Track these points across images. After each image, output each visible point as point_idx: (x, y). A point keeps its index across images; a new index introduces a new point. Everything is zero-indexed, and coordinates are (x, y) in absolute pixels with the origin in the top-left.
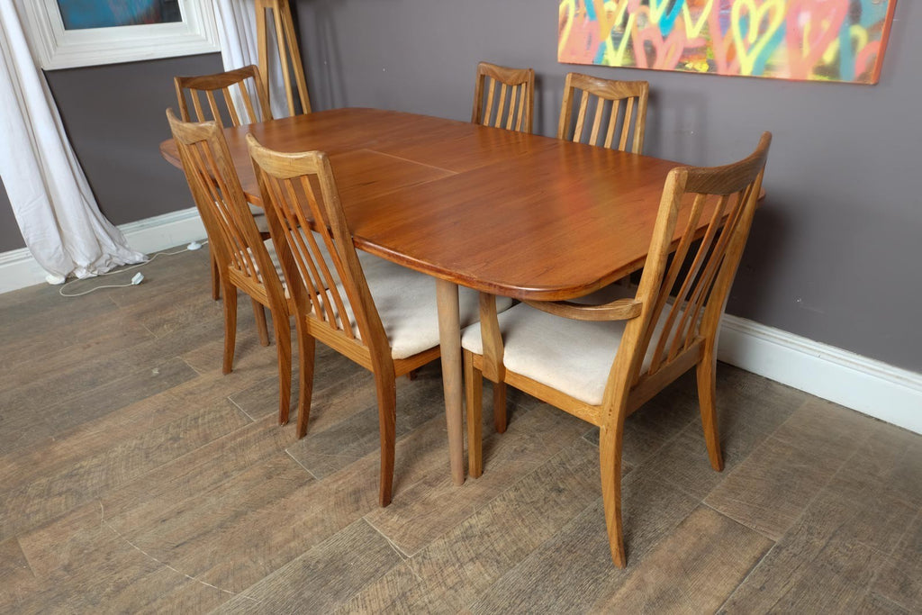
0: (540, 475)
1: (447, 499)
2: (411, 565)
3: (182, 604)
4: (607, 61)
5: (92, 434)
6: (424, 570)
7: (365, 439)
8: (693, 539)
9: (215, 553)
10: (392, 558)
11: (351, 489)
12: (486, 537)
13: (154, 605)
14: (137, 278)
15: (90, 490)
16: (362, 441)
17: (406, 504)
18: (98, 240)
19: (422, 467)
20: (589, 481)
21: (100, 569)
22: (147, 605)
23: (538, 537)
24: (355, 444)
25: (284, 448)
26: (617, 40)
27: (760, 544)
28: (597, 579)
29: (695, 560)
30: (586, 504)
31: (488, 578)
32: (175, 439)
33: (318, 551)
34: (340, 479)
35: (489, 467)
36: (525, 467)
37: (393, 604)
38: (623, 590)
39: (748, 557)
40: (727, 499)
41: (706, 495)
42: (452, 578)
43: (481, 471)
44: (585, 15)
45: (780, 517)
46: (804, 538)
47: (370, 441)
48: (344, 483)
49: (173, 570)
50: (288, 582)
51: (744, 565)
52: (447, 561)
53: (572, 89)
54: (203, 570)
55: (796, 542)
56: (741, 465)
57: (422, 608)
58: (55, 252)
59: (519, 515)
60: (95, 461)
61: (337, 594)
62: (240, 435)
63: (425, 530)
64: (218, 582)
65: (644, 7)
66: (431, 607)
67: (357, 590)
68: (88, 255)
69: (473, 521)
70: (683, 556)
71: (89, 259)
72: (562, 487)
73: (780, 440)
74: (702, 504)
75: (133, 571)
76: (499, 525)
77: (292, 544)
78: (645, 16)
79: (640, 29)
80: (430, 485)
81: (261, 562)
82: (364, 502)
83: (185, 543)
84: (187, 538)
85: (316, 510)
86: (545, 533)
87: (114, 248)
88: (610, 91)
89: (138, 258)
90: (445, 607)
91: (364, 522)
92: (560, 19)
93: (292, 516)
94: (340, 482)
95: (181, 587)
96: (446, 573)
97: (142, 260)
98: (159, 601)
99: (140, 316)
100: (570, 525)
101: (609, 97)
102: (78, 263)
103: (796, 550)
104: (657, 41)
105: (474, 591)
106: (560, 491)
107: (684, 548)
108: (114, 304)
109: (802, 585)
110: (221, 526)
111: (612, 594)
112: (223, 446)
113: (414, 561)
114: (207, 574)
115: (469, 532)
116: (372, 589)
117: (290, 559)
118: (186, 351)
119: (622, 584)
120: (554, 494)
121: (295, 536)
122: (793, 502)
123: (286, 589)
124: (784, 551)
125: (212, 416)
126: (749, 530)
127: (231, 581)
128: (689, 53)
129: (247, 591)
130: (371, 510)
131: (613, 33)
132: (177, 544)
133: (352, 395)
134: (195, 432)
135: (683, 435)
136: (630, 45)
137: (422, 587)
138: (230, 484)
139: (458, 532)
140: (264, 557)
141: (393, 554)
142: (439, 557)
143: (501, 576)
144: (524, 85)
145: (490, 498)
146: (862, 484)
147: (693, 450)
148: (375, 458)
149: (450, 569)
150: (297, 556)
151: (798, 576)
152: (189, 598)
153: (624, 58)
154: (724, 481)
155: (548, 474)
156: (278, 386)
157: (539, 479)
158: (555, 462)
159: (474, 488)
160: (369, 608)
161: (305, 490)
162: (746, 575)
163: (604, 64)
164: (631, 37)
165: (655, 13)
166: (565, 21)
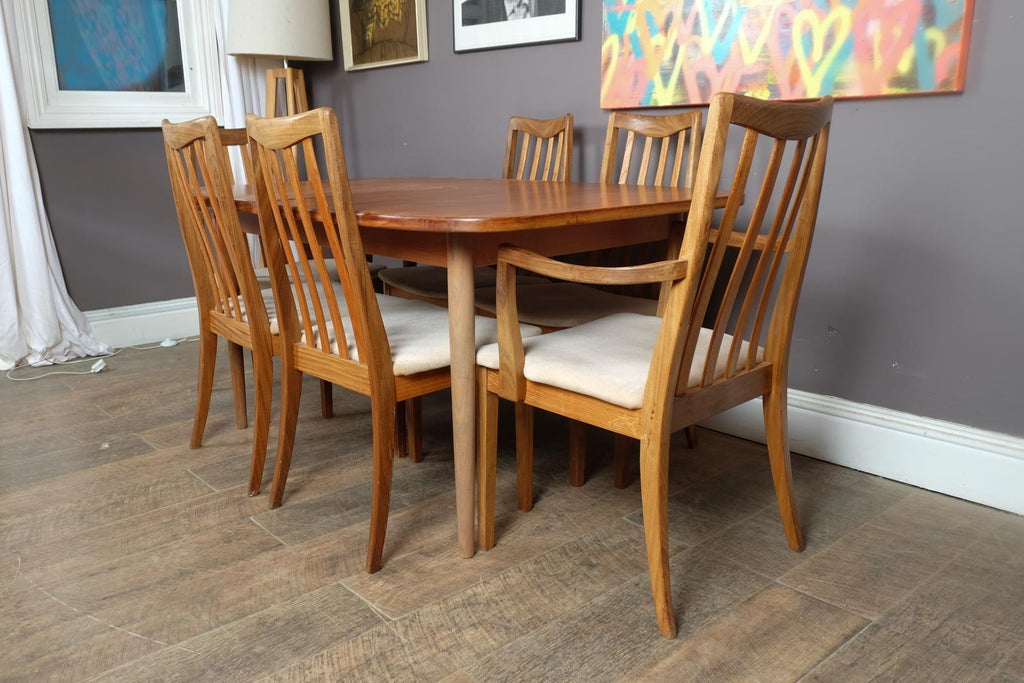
0: (568, 550)
1: (445, 568)
2: (395, 627)
3: (100, 651)
4: (656, 101)
5: (21, 496)
6: (410, 632)
7: (350, 511)
8: (762, 615)
9: (151, 606)
10: (371, 619)
11: (327, 555)
12: (493, 605)
13: (67, 651)
14: (98, 366)
15: (8, 544)
16: (346, 513)
17: (395, 572)
18: (60, 323)
19: (419, 539)
20: (631, 558)
21: (5, 616)
22: (58, 650)
23: (561, 607)
24: (338, 516)
25: (249, 516)
26: (666, 77)
27: (851, 623)
28: (635, 649)
29: (765, 634)
30: (623, 578)
31: (493, 643)
32: (117, 504)
33: (278, 609)
34: (314, 546)
35: (503, 541)
36: (550, 542)
37: (368, 662)
38: (669, 661)
39: (835, 634)
40: (808, 579)
41: (781, 575)
42: (446, 641)
43: (493, 543)
44: (630, 53)
45: (878, 598)
46: (910, 618)
47: (357, 513)
48: (319, 550)
49: (95, 619)
50: (237, 637)
51: (830, 641)
52: (442, 626)
53: (616, 129)
54: (132, 621)
55: (900, 622)
56: (828, 548)
57: (405, 668)
58: (9, 331)
59: (539, 586)
60: (19, 520)
61: (297, 650)
62: (197, 503)
63: (416, 596)
64: (149, 633)
65: (695, 37)
66: (416, 668)
67: (323, 648)
68: (46, 339)
69: (479, 590)
70: (749, 630)
71: (46, 342)
72: (595, 562)
73: (879, 528)
74: (776, 583)
75: (47, 619)
76: (512, 594)
77: (247, 603)
78: (696, 46)
79: (692, 61)
80: (427, 555)
81: (205, 617)
82: (342, 567)
83: (114, 596)
84: (118, 592)
85: (282, 572)
86: (572, 603)
87: (76, 333)
88: (660, 128)
89: (102, 348)
90: (434, 668)
91: (339, 585)
92: (603, 62)
93: (250, 577)
94: (315, 549)
95: (102, 636)
96: (438, 636)
97: (106, 352)
98: (73, 647)
99: (95, 399)
100: (603, 598)
101: (659, 134)
102: (33, 347)
103: (899, 630)
104: (711, 71)
105: (473, 654)
106: (592, 566)
107: (750, 623)
108: (67, 388)
109: (907, 663)
110: (161, 582)
111: (655, 663)
112: (175, 512)
113: (398, 624)
114: (135, 626)
115: (473, 600)
116: (342, 647)
117: (242, 615)
118: (144, 430)
119: (668, 655)
120: (584, 569)
121: (251, 594)
122: (895, 585)
123: (233, 643)
124: (883, 630)
125: (166, 485)
126: (838, 609)
127: (165, 633)
128: (745, 80)
129: (184, 643)
130: (350, 575)
131: (662, 69)
132: (105, 596)
133: (339, 473)
134: (143, 498)
135: (752, 520)
136: (681, 81)
137: (406, 649)
138: (177, 546)
139: (458, 599)
140: (210, 613)
141: (373, 616)
142: (431, 621)
143: (510, 641)
144: (561, 135)
145: (502, 570)
146: (986, 571)
147: (765, 533)
148: (363, 528)
149: (445, 633)
150: (252, 613)
151: (903, 654)
152: (110, 646)
153: (674, 95)
154: (806, 562)
155: (578, 549)
156: (250, 463)
157: (567, 554)
158: (587, 540)
159: (484, 559)
160: (336, 665)
161: (270, 555)
162: (831, 652)
163: (652, 104)
164: (681, 72)
165: (708, 42)
166: (608, 63)
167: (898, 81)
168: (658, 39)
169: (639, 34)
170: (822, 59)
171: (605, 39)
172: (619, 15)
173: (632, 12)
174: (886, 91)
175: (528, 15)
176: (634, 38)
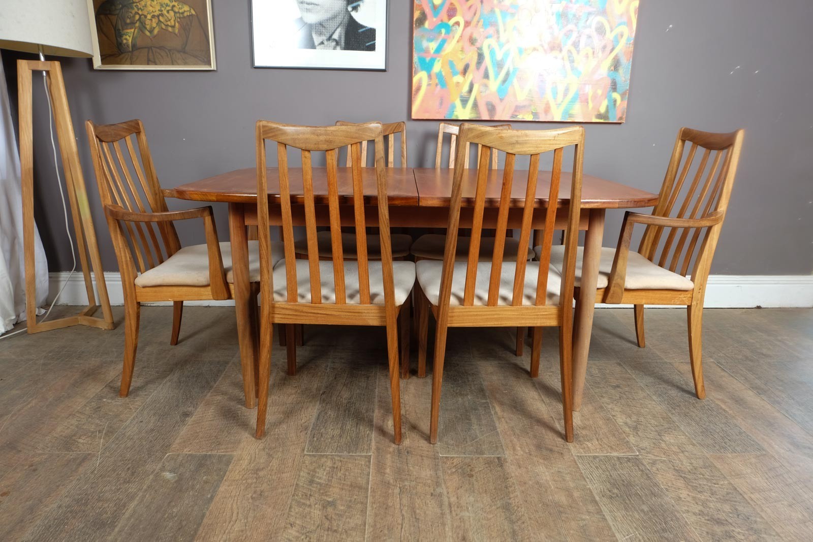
4: (457, 116)
26: (464, 102)
44: (437, 85)
65: (485, 81)
78: (486, 86)
79: (483, 94)
104: (496, 101)
128: (518, 109)
131: (461, 97)
136: (475, 105)
153: (471, 113)
163: (454, 118)
164: (475, 100)
165: (494, 84)
166: (419, 89)
167: (599, 116)
168: (458, 78)
169: (443, 73)
170: (562, 102)
171: (416, 73)
172: (428, 60)
173: (438, 59)
174: (594, 120)
175: (338, 48)
176: (439, 75)
